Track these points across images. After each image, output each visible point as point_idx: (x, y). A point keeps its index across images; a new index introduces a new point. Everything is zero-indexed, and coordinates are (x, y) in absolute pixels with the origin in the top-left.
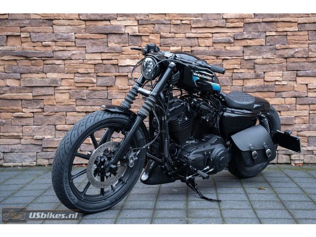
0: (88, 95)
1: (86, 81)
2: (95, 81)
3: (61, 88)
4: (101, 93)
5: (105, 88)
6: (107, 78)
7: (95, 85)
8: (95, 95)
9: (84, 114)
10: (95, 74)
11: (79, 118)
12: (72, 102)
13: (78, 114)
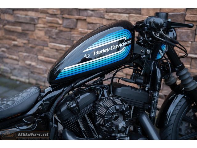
0: (57, 34)
1: (54, 22)
2: (60, 22)
3: (38, 25)
4: (66, 33)
5: (68, 30)
6: (69, 21)
7: (62, 26)
8: (62, 35)
9: (55, 50)
10: (61, 16)
11: (52, 53)
12: (46, 38)
13: (51, 50)
